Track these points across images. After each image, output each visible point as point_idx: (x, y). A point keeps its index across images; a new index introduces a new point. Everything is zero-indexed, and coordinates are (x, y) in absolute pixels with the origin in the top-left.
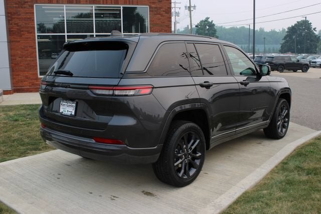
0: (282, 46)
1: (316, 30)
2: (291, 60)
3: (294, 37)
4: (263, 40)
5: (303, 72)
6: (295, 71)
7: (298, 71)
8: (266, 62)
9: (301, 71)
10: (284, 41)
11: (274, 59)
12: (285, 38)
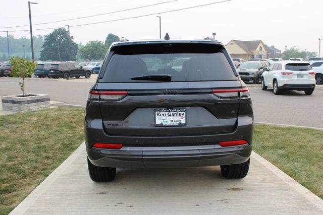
0: (41, 54)
1: (73, 38)
2: (75, 67)
3: (53, 44)
4: (22, 47)
5: (86, 78)
6: (78, 77)
7: (81, 77)
8: (50, 70)
9: (84, 77)
10: (43, 49)
11: (59, 66)
12: (44, 46)
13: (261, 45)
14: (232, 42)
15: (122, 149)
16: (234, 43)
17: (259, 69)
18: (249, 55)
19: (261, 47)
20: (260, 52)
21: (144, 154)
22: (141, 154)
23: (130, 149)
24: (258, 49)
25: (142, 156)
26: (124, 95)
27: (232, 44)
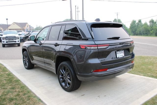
13: (27, 25)
14: (14, 23)
15: (108, 70)
16: (15, 24)
17: (25, 36)
18: (22, 29)
19: (27, 26)
20: (27, 28)
21: (116, 71)
22: (115, 71)
23: (111, 70)
24: (26, 26)
25: (115, 72)
26: (108, 46)
27: (14, 24)
